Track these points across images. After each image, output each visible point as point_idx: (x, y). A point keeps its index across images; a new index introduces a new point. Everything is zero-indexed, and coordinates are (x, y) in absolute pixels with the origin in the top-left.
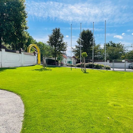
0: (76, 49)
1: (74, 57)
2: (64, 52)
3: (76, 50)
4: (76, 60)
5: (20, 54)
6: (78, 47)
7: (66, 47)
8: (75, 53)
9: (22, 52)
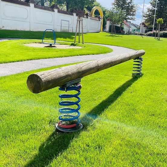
0: (148, 13)
1: (143, 24)
2: (133, 17)
3: (148, 15)
4: (146, 28)
5: (87, 19)
6: (151, 11)
7: (135, 10)
8: (146, 18)
9: (88, 17)
